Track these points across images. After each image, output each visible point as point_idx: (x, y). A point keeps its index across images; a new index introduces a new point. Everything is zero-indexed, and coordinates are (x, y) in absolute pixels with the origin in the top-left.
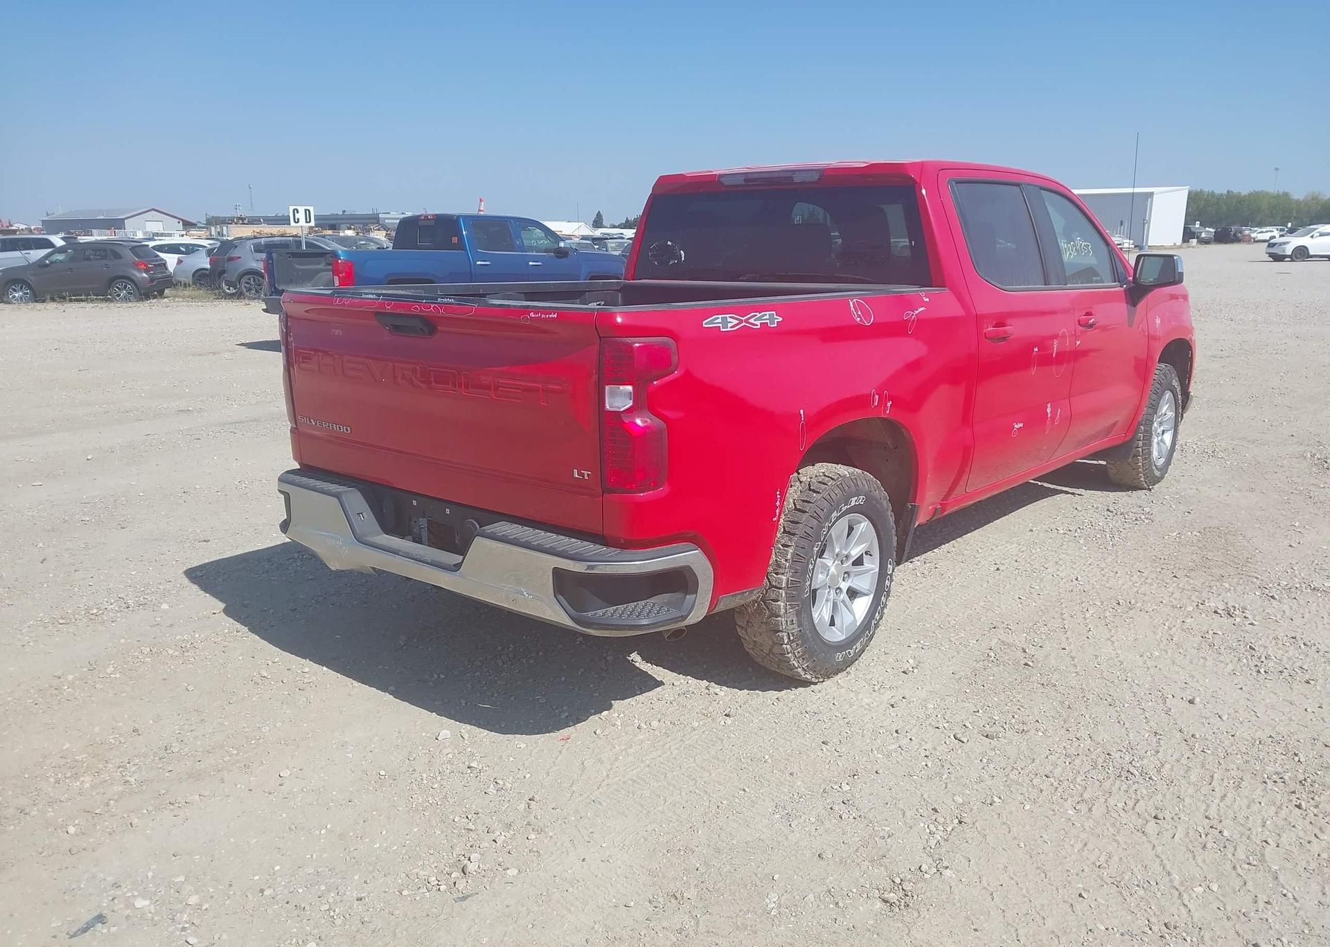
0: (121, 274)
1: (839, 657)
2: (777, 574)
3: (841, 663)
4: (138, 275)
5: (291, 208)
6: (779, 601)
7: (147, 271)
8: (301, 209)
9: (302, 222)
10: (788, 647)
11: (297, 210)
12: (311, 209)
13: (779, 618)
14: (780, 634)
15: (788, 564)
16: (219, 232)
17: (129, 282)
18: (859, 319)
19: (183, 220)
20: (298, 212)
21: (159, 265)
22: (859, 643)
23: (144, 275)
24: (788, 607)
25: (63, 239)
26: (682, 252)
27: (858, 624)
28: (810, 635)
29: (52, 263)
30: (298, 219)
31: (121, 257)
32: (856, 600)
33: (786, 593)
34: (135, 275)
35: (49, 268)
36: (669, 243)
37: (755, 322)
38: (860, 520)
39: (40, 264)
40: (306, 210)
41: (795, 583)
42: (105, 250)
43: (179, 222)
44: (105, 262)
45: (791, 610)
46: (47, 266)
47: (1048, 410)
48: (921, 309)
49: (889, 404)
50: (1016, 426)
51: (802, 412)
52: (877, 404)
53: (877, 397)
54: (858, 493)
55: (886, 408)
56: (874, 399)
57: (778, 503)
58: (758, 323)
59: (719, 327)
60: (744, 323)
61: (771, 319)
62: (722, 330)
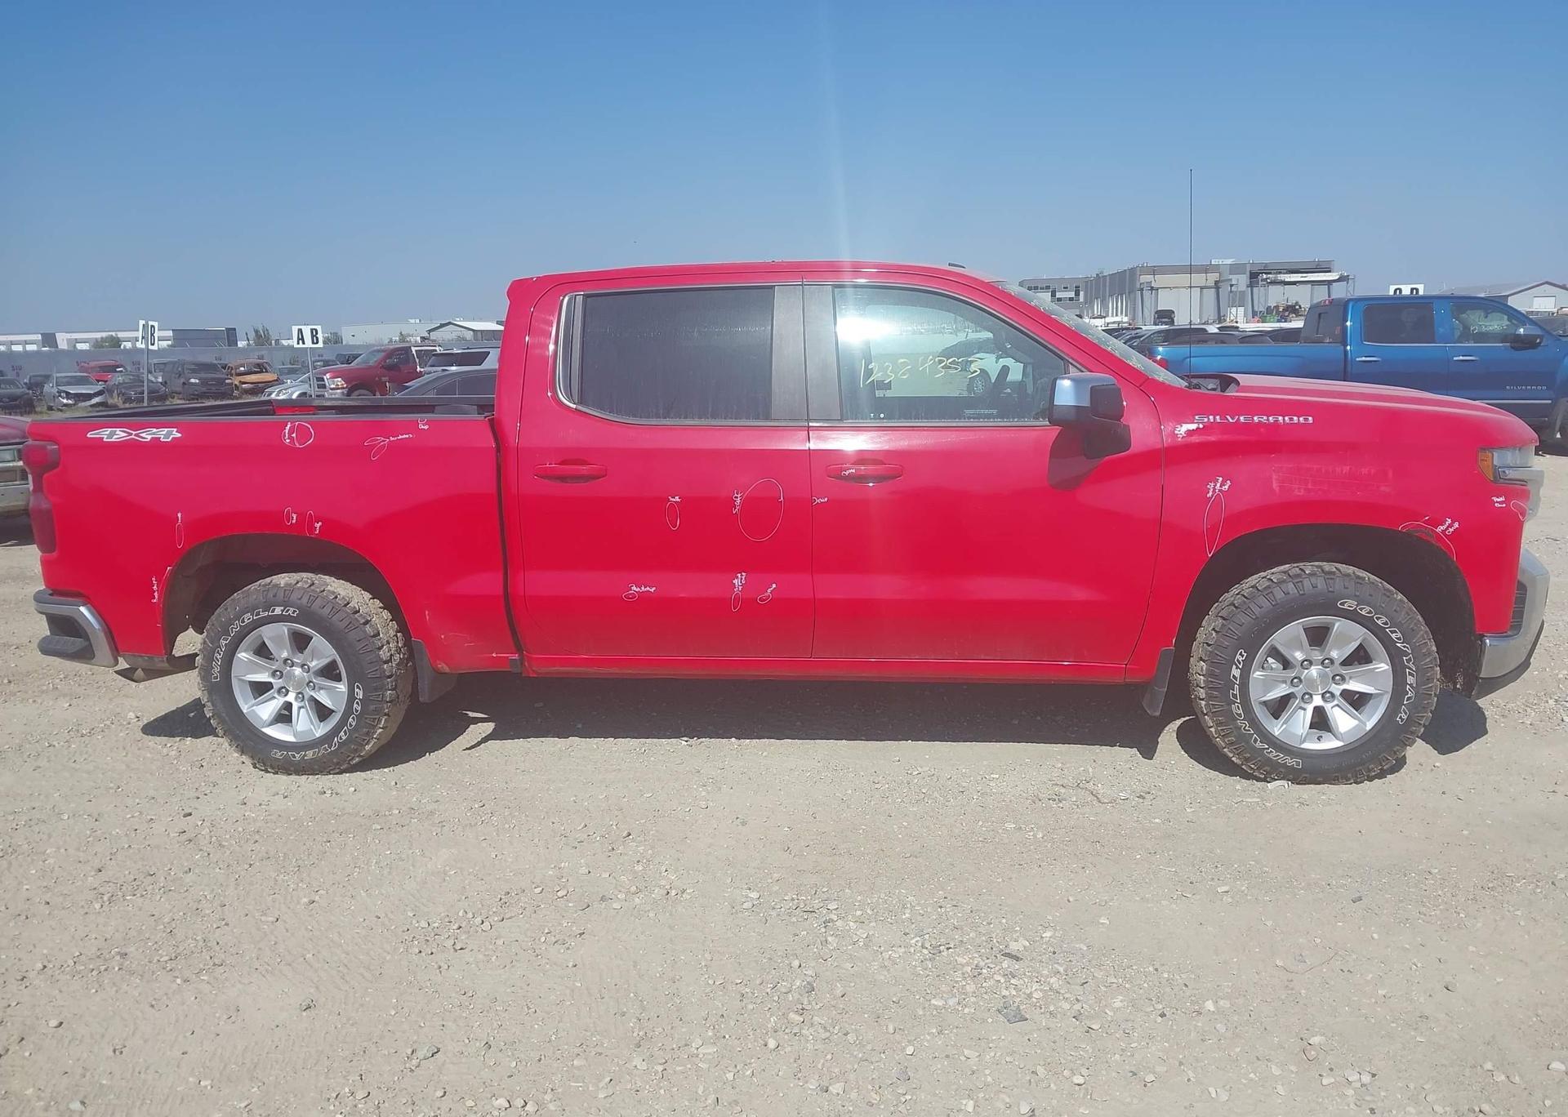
1: (284, 755)
3: (281, 761)
18: (288, 441)
22: (311, 752)
27: (318, 735)
37: (147, 437)
38: (311, 633)
47: (735, 581)
48: (405, 436)
49: (318, 525)
50: (634, 588)
51: (179, 515)
52: (294, 521)
53: (295, 516)
54: (286, 604)
55: (312, 529)
56: (289, 518)
57: (155, 587)
58: (149, 437)
59: (103, 438)
60: (133, 437)
61: (167, 434)
62: (105, 440)
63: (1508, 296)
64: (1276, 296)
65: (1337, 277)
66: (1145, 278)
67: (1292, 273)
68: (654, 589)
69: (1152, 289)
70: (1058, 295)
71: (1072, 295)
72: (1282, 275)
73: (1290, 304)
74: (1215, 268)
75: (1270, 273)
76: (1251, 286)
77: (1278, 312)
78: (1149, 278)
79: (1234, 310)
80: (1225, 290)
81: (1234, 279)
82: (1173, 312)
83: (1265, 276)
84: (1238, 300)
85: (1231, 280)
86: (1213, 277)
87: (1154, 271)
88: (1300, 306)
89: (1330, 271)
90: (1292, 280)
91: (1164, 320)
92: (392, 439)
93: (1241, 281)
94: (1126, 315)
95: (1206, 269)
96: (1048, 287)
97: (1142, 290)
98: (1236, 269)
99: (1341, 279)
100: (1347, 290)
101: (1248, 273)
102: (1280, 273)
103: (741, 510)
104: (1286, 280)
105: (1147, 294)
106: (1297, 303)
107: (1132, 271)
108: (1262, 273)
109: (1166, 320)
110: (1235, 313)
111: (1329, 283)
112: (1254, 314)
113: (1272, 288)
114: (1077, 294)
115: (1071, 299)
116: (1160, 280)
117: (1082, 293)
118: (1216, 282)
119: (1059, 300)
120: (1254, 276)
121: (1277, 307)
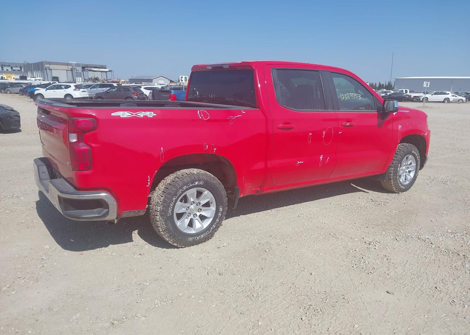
0: (129, 96)
1: (191, 239)
2: (158, 206)
3: (192, 241)
4: (134, 96)
5: (180, 76)
6: (158, 216)
7: (137, 95)
8: (184, 77)
9: (184, 81)
10: (163, 233)
11: (182, 77)
12: (187, 77)
13: (158, 222)
14: (159, 228)
15: (161, 203)
16: (180, 84)
17: (131, 99)
18: (201, 117)
19: (170, 80)
20: (182, 78)
21: (142, 93)
22: (203, 235)
23: (136, 96)
24: (161, 219)
25: (117, 84)
26: (197, 92)
27: (204, 228)
28: (172, 230)
29: (110, 92)
30: (182, 80)
31: (130, 91)
32: (206, 219)
33: (160, 213)
34: (133, 96)
35: (109, 93)
36: (195, 89)
37: (141, 115)
38: (204, 190)
39: (107, 92)
40: (185, 77)
41: (163, 210)
42: (125, 88)
43: (169, 81)
44: (125, 92)
45: (162, 220)
46: (108, 93)
47: (320, 158)
48: (239, 116)
49: (215, 149)
50: (298, 162)
51: (162, 148)
52: (207, 148)
53: (207, 146)
54: (199, 180)
55: (213, 150)
56: (205, 147)
57: (149, 180)
58: (142, 116)
59: (120, 116)
60: (134, 115)
61: (150, 114)
62: (121, 117)
63: (152, 79)
64: (91, 75)
65: (108, 70)
66: (47, 66)
67: (95, 68)
68: (303, 162)
69: (50, 69)
70: (14, 69)
71: (19, 69)
72: (92, 68)
73: (95, 77)
74: (71, 64)
75: (88, 67)
76: (83, 71)
77: (92, 80)
78: (48, 66)
79: (78, 78)
80: (75, 71)
81: (77, 68)
82: (58, 78)
83: (87, 68)
84: (79, 75)
85: (76, 68)
86: (70, 67)
87: (50, 63)
88: (98, 78)
89: (106, 68)
90: (95, 70)
91: (55, 80)
92: (236, 117)
93: (80, 69)
94: (41, 77)
95: (68, 64)
96: (9, 66)
97: (46, 69)
98: (78, 65)
99: (110, 71)
100: (112, 75)
101: (81, 67)
102: (91, 68)
103: (324, 136)
104: (93, 70)
105: (48, 71)
106: (97, 77)
107: (42, 63)
108: (86, 67)
109: (56, 80)
110: (79, 79)
111: (106, 72)
112: (85, 80)
113: (89, 72)
114: (21, 69)
115: (19, 70)
116: (52, 67)
117: (23, 69)
118: (71, 69)
119: (14, 70)
120: (83, 68)
121: (92, 78)
